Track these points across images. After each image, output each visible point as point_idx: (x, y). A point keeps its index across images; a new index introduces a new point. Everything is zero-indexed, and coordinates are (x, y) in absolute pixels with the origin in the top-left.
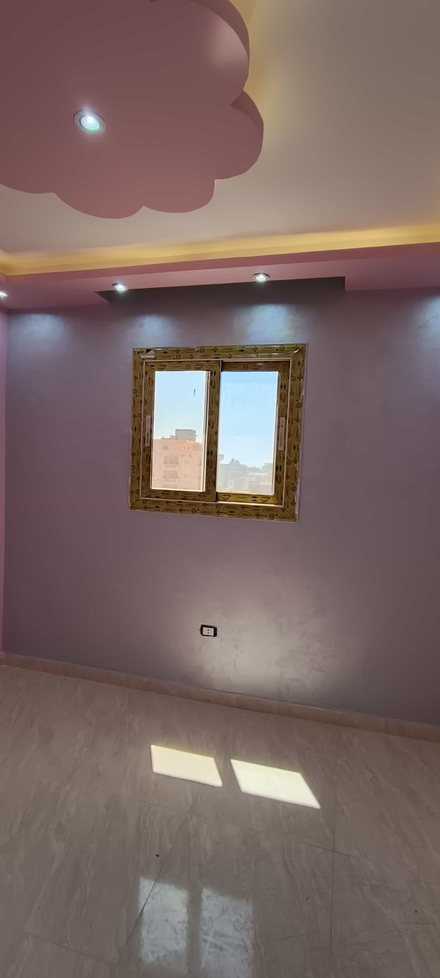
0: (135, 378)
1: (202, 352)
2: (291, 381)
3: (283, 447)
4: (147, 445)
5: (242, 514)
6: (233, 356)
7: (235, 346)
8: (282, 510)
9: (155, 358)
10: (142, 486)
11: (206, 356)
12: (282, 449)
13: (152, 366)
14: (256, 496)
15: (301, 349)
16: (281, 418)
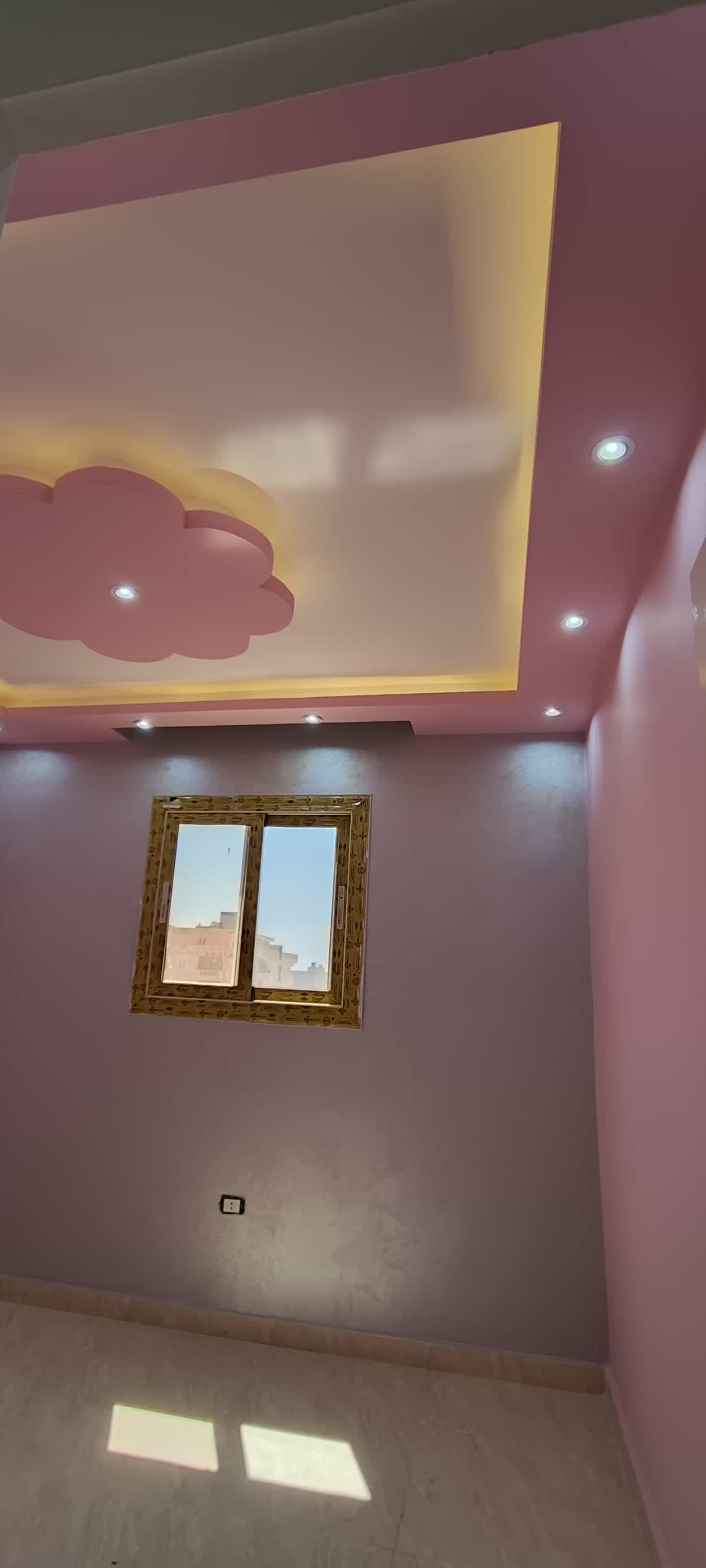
0: (153, 833)
1: (241, 802)
2: (352, 839)
3: (342, 925)
4: (162, 921)
5: (286, 1018)
6: (280, 808)
7: (283, 796)
8: (340, 1011)
9: (181, 809)
10: (150, 979)
11: (245, 808)
12: (341, 928)
13: (176, 818)
14: (307, 993)
15: (365, 802)
16: (340, 887)
